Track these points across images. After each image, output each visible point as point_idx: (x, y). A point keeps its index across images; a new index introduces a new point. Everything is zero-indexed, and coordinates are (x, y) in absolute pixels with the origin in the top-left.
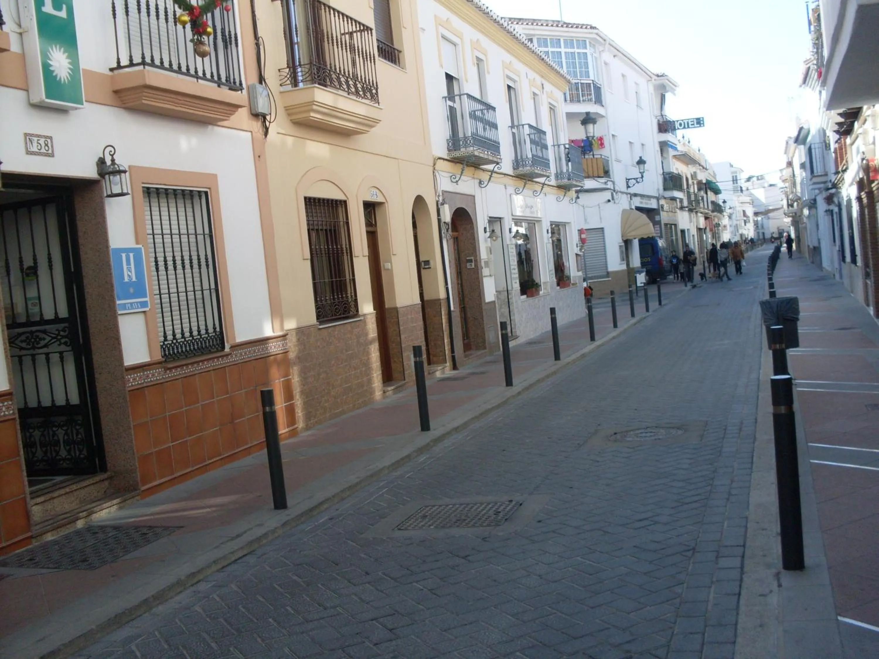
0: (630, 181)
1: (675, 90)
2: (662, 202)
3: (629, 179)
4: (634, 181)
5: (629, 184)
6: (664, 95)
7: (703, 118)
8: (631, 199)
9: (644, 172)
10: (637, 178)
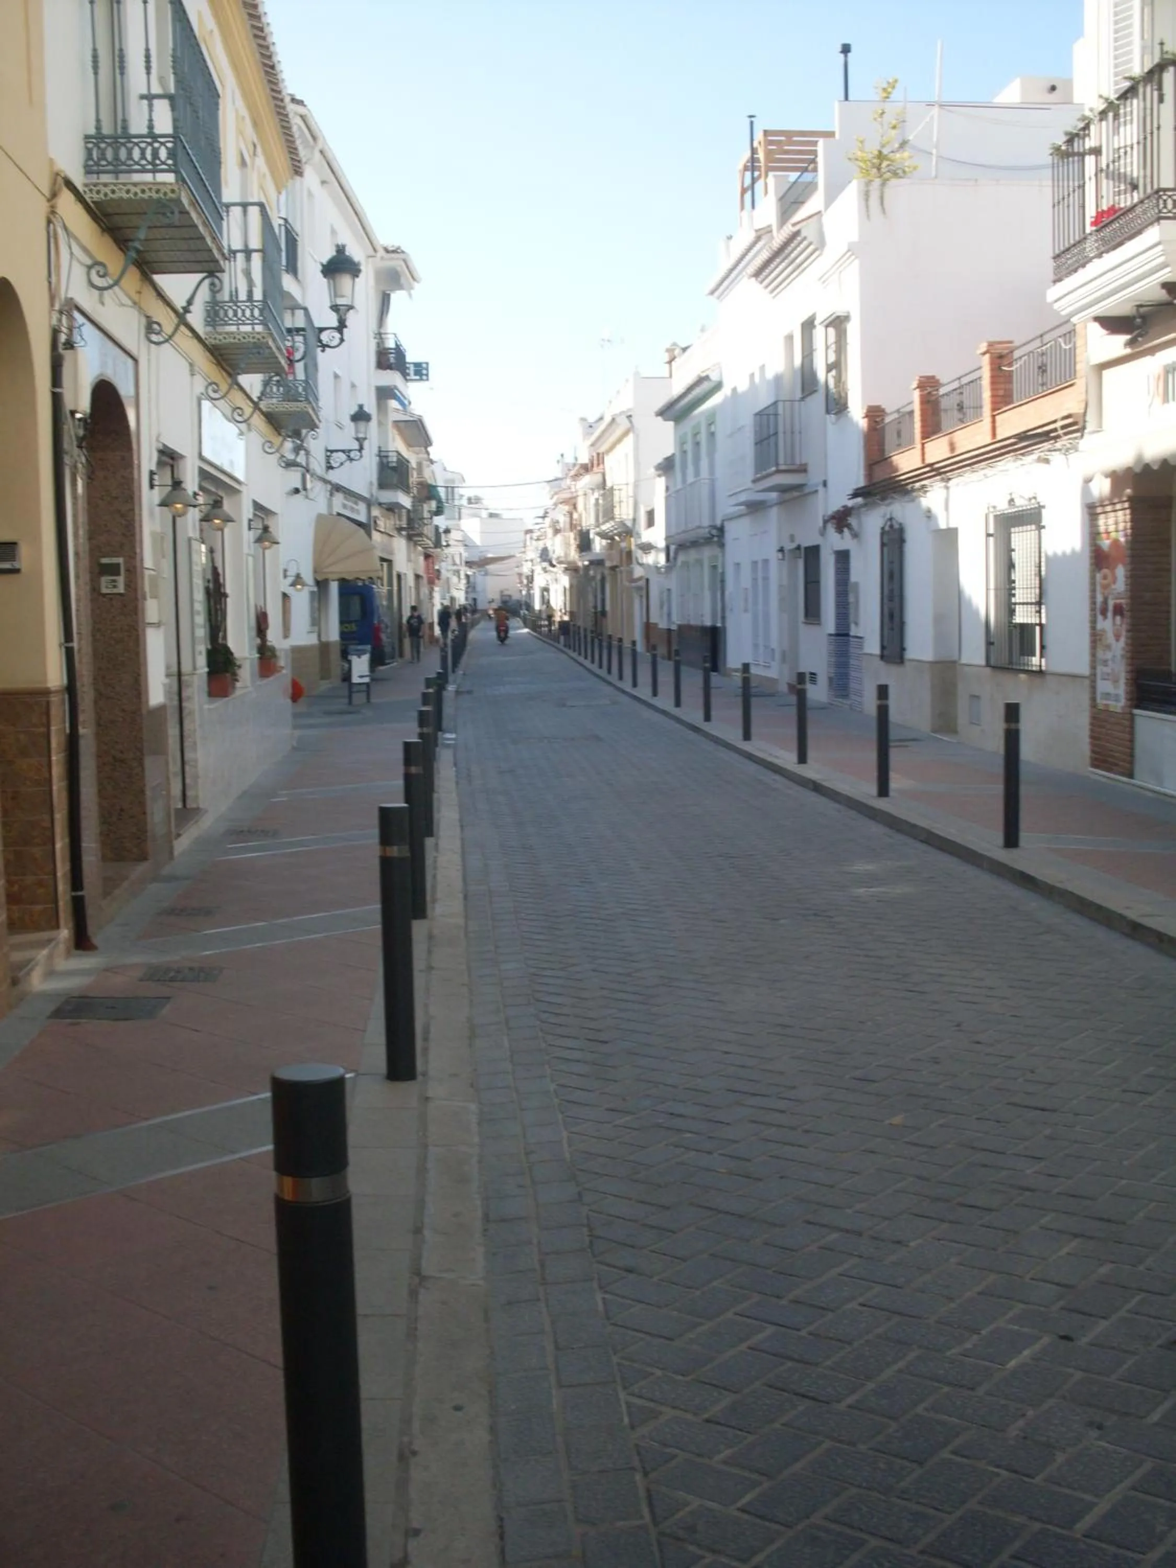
0: (334, 454)
1: (412, 288)
2: (376, 512)
3: (332, 451)
4: (343, 457)
5: (332, 462)
6: (389, 295)
7: (427, 364)
8: (331, 495)
9: (365, 439)
10: (350, 451)
